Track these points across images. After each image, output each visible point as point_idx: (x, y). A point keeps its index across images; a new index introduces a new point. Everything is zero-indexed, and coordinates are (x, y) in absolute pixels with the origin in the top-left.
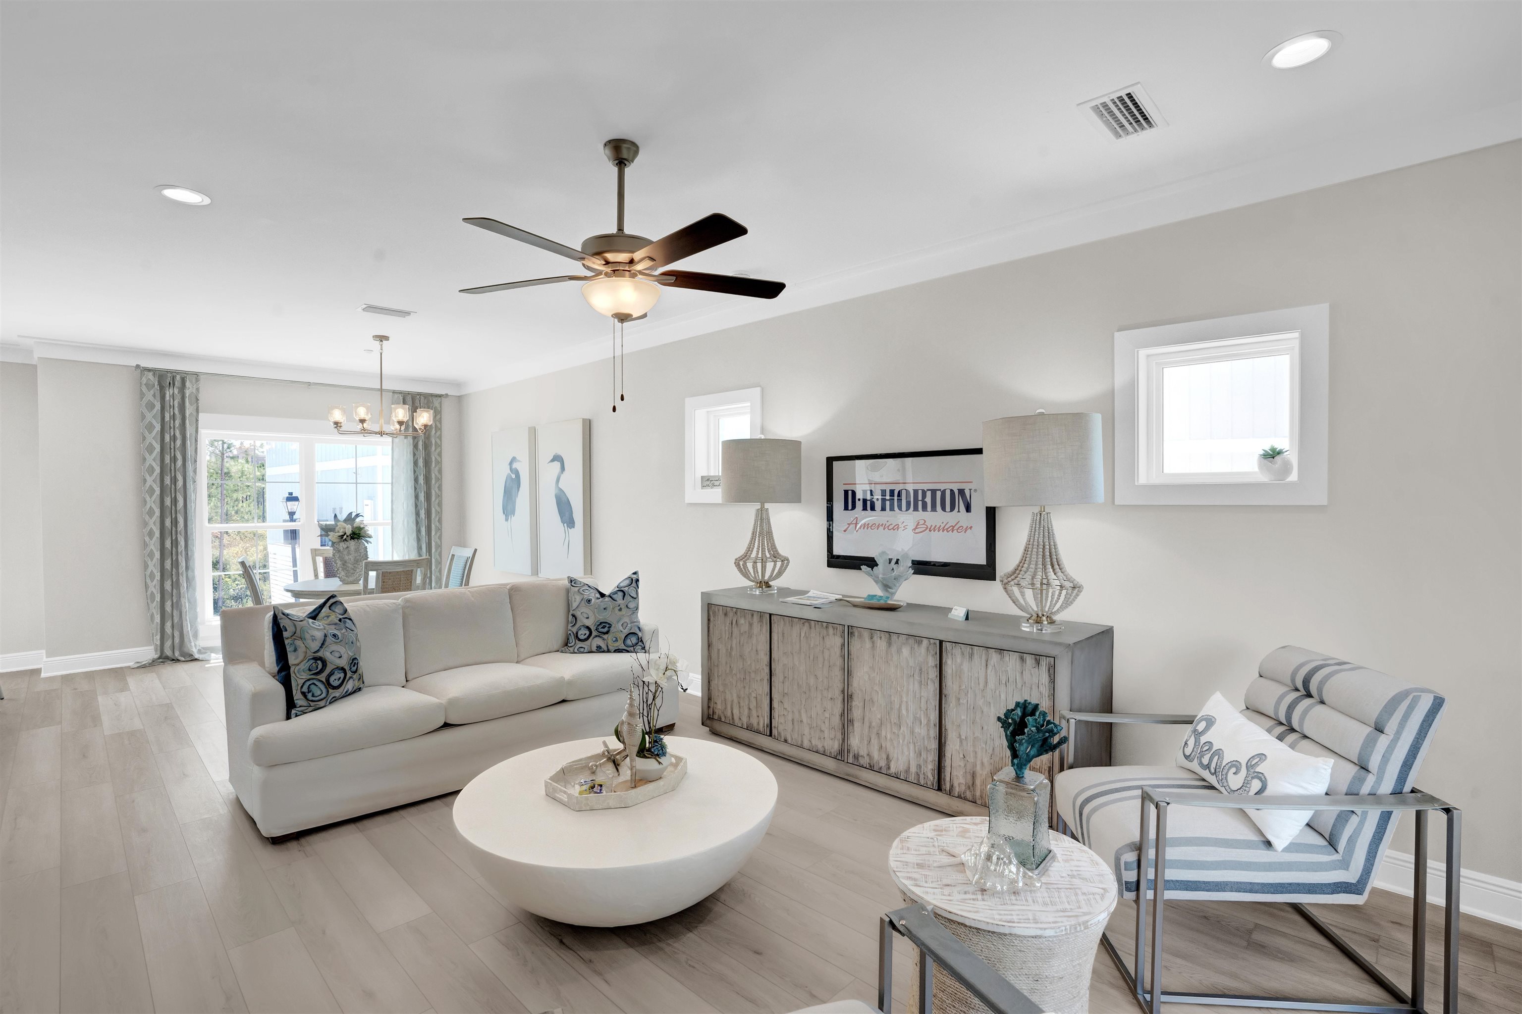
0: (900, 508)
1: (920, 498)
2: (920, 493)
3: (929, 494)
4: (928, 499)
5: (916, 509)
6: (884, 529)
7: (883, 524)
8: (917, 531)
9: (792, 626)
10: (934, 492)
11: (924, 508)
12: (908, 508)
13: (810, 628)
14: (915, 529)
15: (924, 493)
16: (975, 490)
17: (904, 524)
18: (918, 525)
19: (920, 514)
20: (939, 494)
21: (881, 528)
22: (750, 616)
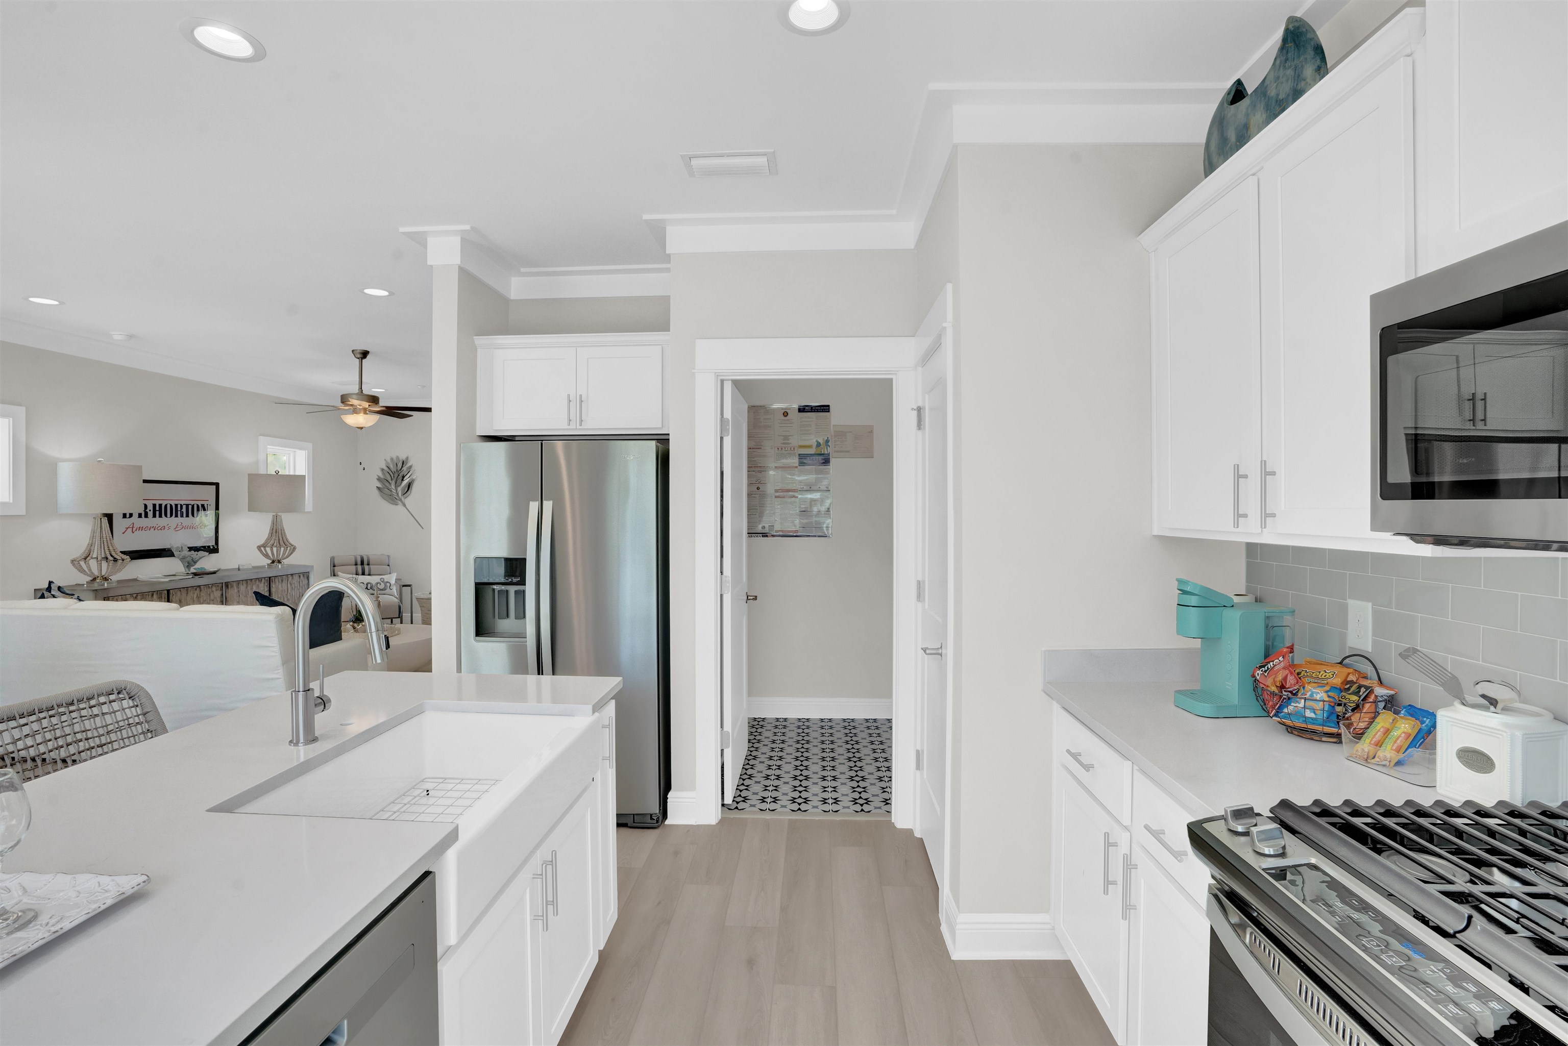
0: (166, 516)
1: (179, 509)
2: (179, 506)
3: (184, 507)
4: (184, 510)
5: (176, 516)
6: (154, 530)
7: (153, 527)
8: (177, 529)
9: (187, 593)
10: (187, 506)
11: (182, 516)
12: (171, 516)
13: (201, 591)
14: (175, 529)
15: (181, 506)
16: (210, 505)
17: (168, 526)
18: (177, 526)
19: (179, 519)
20: (190, 507)
21: (152, 529)
22: (150, 596)
